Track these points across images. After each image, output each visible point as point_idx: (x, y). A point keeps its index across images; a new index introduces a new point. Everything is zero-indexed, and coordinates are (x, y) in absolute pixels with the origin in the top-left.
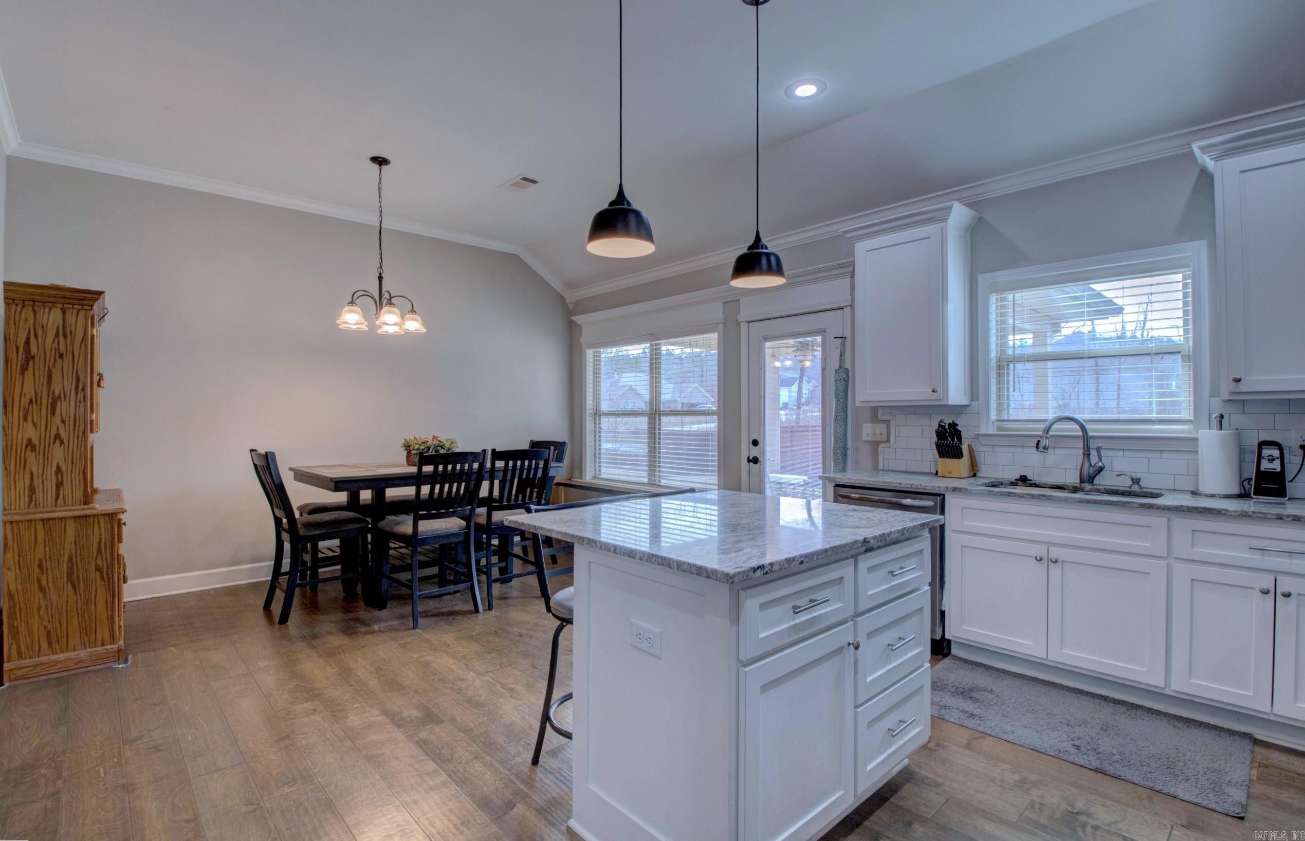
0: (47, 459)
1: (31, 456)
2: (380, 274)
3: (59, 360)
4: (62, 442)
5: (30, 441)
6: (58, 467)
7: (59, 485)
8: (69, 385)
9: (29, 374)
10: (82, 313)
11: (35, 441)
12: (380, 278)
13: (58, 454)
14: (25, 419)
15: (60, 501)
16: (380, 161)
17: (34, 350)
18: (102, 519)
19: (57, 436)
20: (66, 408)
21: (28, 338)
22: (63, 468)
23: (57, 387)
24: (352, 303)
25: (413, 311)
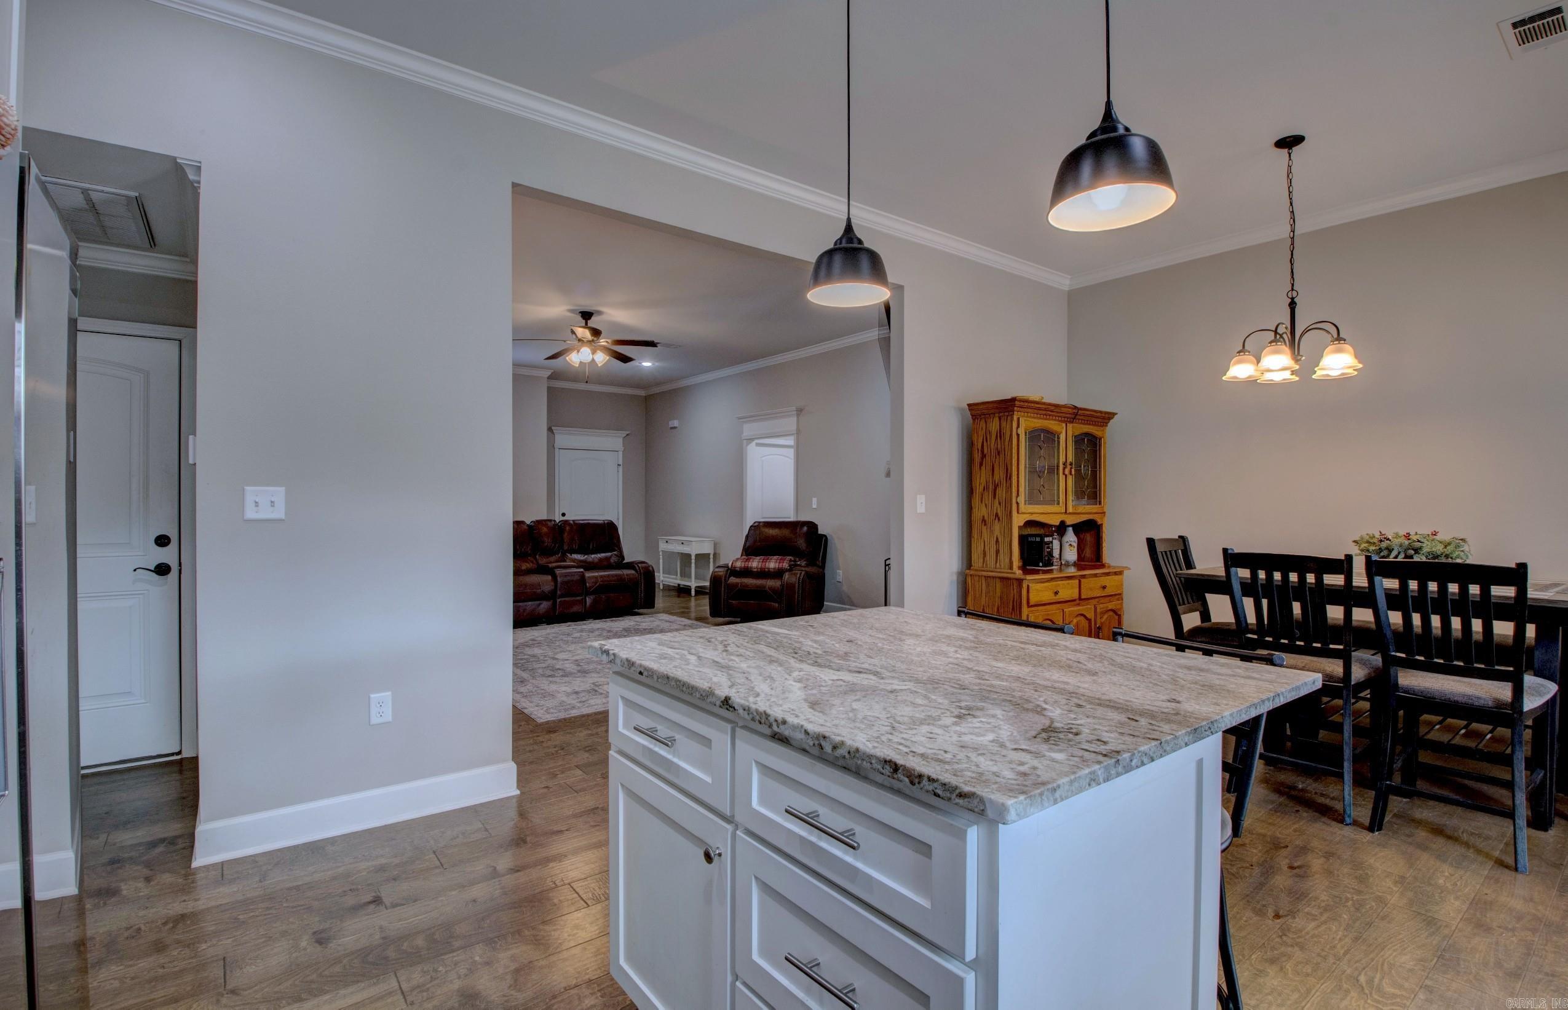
0: (992, 532)
1: (984, 528)
2: (1293, 299)
3: (998, 457)
4: (999, 519)
5: (984, 517)
6: (997, 539)
7: (997, 552)
8: (1003, 475)
9: (983, 468)
10: (1009, 418)
11: (986, 518)
12: (1293, 305)
13: (997, 527)
14: (982, 502)
15: (998, 564)
16: (1289, 143)
17: (985, 451)
18: (1015, 582)
19: (997, 515)
20: (1001, 493)
21: (983, 442)
22: (1000, 540)
23: (996, 478)
24: (1243, 350)
25: (1339, 339)
